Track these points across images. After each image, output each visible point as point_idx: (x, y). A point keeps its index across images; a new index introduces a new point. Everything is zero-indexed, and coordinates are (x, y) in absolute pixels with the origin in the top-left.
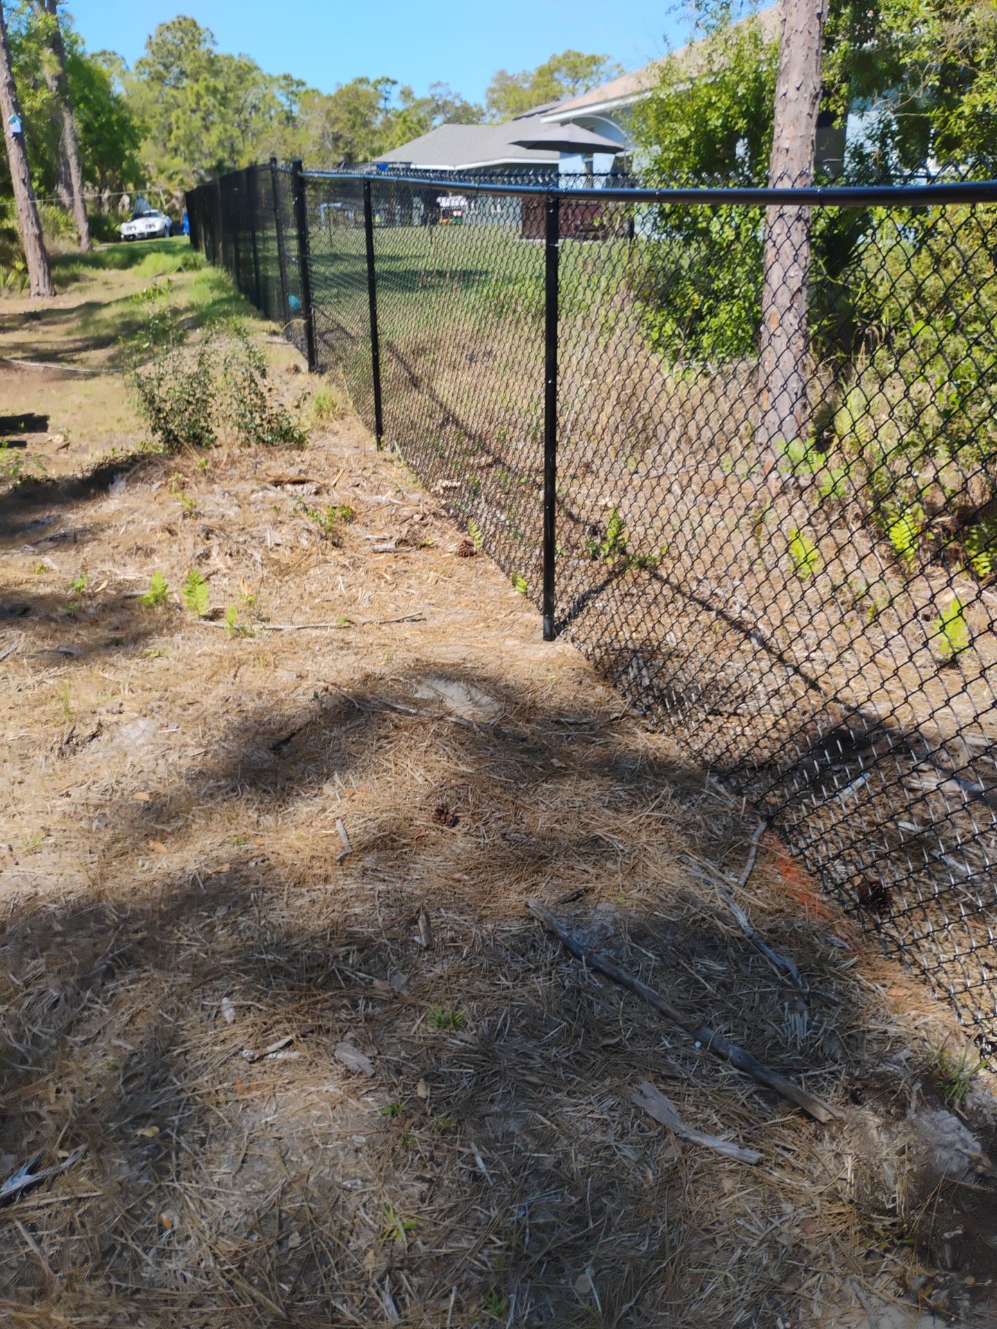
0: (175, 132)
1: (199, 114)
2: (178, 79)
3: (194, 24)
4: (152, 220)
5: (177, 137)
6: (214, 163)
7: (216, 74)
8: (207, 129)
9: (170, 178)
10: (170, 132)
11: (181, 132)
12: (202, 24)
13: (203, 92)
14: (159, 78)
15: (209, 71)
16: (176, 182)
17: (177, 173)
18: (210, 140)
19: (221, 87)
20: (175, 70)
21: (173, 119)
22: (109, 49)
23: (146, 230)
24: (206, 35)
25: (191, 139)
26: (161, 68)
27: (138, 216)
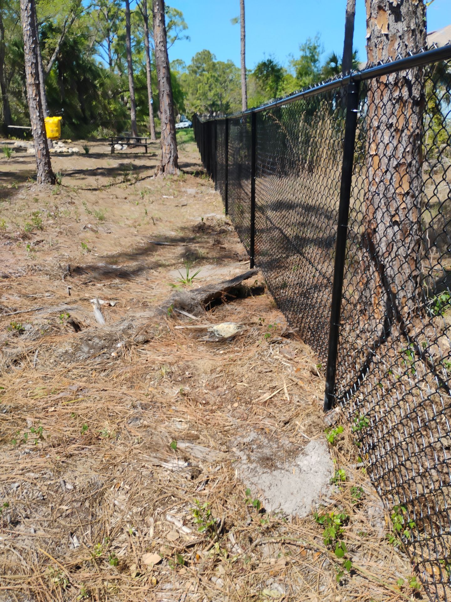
0: (199, 91)
1: (208, 85)
2: (202, 72)
3: (209, 52)
4: (185, 123)
5: (199, 93)
6: (211, 103)
7: (216, 70)
8: (210, 91)
9: (196, 108)
10: (197, 91)
11: (201, 91)
12: (212, 52)
13: (210, 77)
14: (195, 72)
15: (213, 69)
16: (198, 109)
17: (198, 106)
18: (211, 94)
19: (216, 75)
20: (201, 69)
21: (198, 87)
22: (180, 59)
23: (183, 126)
24: (213, 56)
25: (205, 94)
26: (196, 69)
27: (181, 121)
